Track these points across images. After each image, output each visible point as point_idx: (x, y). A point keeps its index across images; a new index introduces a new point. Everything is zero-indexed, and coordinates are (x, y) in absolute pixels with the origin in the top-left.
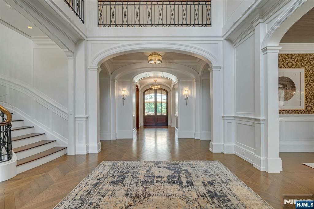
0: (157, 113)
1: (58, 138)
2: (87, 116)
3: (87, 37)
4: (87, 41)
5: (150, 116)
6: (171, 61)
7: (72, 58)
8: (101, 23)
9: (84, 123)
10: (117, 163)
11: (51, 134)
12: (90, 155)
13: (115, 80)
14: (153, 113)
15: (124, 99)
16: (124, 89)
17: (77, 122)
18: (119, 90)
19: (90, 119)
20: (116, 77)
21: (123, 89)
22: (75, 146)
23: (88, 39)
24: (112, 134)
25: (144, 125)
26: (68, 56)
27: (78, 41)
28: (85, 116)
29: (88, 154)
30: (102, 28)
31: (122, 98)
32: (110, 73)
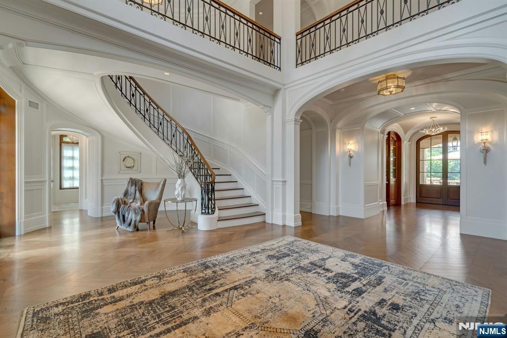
0: (449, 181)
1: (260, 202)
2: (284, 180)
3: (284, 85)
4: (285, 89)
5: (431, 187)
6: (438, 78)
7: (269, 113)
8: (299, 62)
9: (281, 187)
10: (299, 241)
11: (256, 199)
12: (286, 227)
13: (336, 130)
14: (437, 181)
15: (351, 157)
16: (351, 142)
17: (275, 186)
18: (344, 143)
19: (287, 184)
20: (339, 125)
21: (349, 142)
22: (272, 214)
23: (286, 87)
24: (331, 208)
25: (417, 202)
26: (266, 112)
27: (276, 92)
28: (281, 180)
29: (284, 226)
30: (300, 68)
31: (347, 156)
32: (328, 122)
